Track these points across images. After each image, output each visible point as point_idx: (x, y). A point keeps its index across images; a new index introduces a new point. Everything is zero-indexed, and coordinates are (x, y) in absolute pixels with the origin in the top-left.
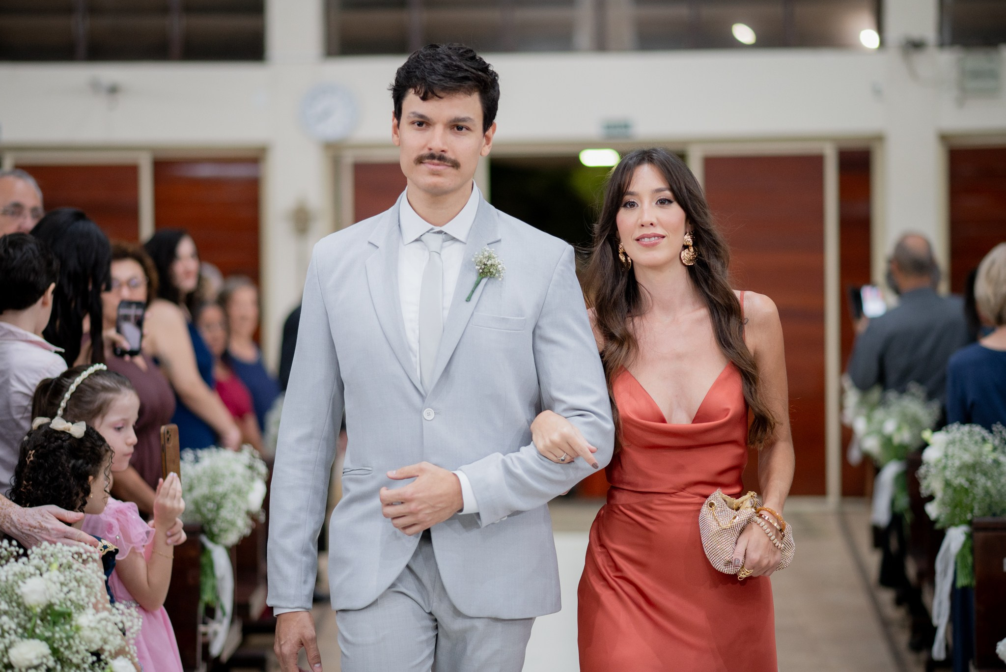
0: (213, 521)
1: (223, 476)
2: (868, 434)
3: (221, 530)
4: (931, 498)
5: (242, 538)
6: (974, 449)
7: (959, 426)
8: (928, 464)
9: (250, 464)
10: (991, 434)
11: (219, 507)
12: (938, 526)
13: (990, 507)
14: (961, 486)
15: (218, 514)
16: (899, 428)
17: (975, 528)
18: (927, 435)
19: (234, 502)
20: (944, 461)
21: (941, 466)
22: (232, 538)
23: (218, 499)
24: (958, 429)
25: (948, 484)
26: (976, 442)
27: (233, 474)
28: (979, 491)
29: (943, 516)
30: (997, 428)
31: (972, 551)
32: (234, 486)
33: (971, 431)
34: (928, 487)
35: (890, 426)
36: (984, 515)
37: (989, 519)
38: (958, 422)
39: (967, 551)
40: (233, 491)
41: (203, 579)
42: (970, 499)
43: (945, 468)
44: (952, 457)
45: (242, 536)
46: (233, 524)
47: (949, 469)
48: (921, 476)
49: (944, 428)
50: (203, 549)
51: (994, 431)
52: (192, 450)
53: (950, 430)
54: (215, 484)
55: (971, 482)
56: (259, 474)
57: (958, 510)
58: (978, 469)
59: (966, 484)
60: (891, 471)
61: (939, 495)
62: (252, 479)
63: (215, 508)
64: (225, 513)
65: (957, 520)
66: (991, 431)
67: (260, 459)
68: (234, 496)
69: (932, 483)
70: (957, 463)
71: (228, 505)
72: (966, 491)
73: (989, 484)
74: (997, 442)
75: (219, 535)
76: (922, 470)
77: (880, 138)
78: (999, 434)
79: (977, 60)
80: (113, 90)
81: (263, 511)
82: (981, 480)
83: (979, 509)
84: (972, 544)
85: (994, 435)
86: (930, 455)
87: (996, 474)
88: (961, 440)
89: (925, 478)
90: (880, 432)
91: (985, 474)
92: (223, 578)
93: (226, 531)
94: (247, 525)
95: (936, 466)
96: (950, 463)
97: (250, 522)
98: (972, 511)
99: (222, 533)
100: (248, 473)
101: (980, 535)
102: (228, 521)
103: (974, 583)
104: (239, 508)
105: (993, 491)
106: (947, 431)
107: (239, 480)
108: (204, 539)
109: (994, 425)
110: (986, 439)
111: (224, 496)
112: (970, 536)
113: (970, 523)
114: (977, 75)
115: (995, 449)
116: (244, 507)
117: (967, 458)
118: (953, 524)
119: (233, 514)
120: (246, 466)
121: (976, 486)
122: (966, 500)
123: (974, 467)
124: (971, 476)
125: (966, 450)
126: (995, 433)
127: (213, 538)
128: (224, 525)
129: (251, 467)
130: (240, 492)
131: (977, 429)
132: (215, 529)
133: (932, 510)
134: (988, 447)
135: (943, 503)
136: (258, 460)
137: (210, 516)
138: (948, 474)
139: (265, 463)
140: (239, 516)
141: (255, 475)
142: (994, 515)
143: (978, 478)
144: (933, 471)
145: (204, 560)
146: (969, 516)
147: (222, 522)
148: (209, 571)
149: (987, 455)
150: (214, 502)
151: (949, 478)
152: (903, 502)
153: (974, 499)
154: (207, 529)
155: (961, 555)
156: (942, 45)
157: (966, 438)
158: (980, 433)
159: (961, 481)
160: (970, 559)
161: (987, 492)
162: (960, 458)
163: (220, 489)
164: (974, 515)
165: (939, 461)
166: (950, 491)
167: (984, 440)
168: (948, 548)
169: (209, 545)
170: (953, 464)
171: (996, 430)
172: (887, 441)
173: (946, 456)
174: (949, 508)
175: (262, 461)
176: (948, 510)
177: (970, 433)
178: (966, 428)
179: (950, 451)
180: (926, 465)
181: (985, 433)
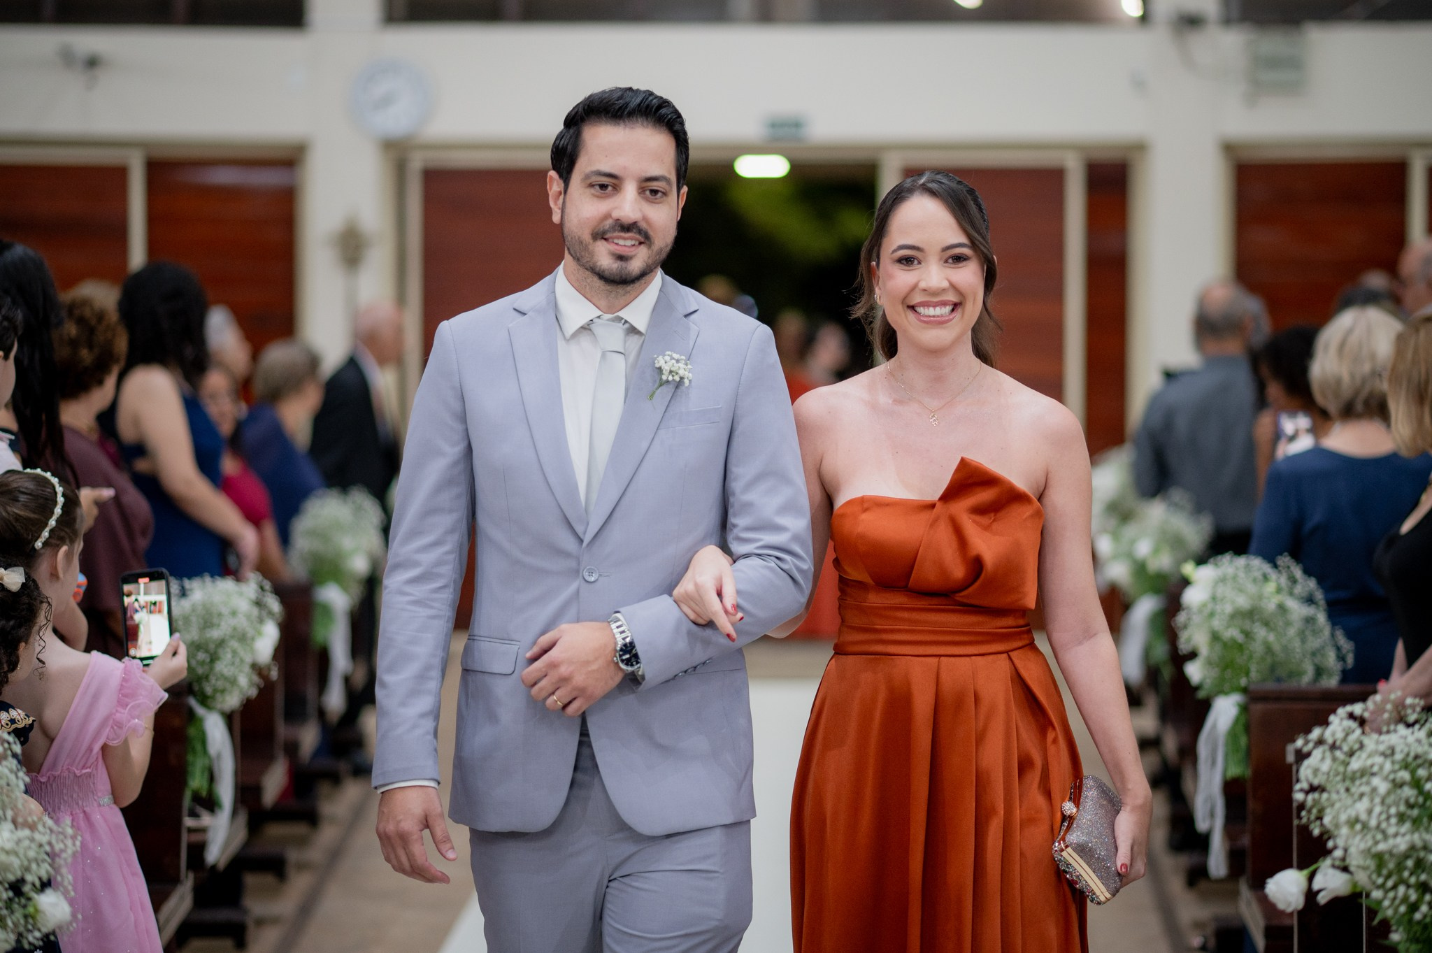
0: (207, 677)
1: (220, 615)
2: (1115, 557)
3: (215, 691)
4: (1193, 655)
5: (245, 702)
6: (1251, 588)
7: (1232, 557)
8: (1188, 608)
9: (257, 598)
10: (1275, 570)
11: (214, 658)
12: (1201, 694)
13: (1273, 668)
14: (1234, 641)
15: (212, 669)
16: (1156, 551)
17: (1253, 697)
18: (1189, 569)
19: (234, 652)
20: (1210, 606)
21: (1207, 611)
22: (232, 701)
23: (212, 646)
24: (1231, 561)
25: (1215, 637)
26: (1255, 580)
27: (234, 613)
28: (1257, 648)
29: (1208, 681)
30: (1284, 562)
31: (1247, 728)
32: (235, 629)
33: (1248, 565)
34: (1189, 640)
35: (1144, 548)
36: (1264, 680)
37: (1271, 686)
38: (1231, 552)
39: (1240, 729)
40: (232, 637)
41: (190, 758)
42: (1245, 657)
43: (1212, 615)
44: (1222, 600)
45: (246, 697)
46: (233, 682)
47: (1217, 617)
48: (1179, 625)
49: (1212, 560)
50: (191, 716)
51: (1279, 566)
52: (177, 579)
53: (1219, 564)
54: (209, 627)
55: (1247, 634)
56: (270, 613)
57: (1228, 674)
58: (1256, 617)
59: (1240, 638)
60: (1144, 609)
61: (1204, 650)
62: (261, 621)
63: (208, 660)
64: (222, 667)
65: (1227, 686)
66: (1275, 566)
67: (271, 592)
68: (234, 644)
69: (1195, 636)
70: (1228, 609)
71: (226, 656)
72: (1240, 647)
73: (1271, 638)
74: (1283, 580)
75: (213, 697)
76: (1181, 618)
77: (1141, 146)
78: (1286, 569)
79: (1274, 42)
80: (92, 63)
81: (275, 664)
82: (1261, 632)
83: (1258, 671)
84: (1247, 721)
85: (1280, 572)
86: (1193, 597)
87: (1281, 623)
88: (1235, 578)
89: (1185, 627)
90: (1130, 555)
91: (1266, 624)
92: (219, 756)
93: (223, 691)
94: (252, 684)
95: (1200, 611)
96: (1218, 608)
97: (256, 679)
98: (1247, 674)
99: (218, 695)
100: (255, 611)
101: (1258, 708)
102: (226, 679)
103: (1248, 773)
104: (242, 661)
105: (1277, 647)
106: (1216, 565)
107: (241, 622)
108: (193, 702)
109: (1279, 557)
110: (1268, 576)
111: (221, 643)
112: (1244, 709)
113: (1245, 690)
114: (1273, 63)
115: (1279, 590)
116: (248, 659)
117: (1243, 602)
118: (1222, 692)
119: (232, 669)
120: (253, 602)
121: (1254, 640)
122: (1240, 660)
123: (1251, 614)
124: (1247, 625)
125: (1241, 590)
126: (1280, 568)
127: (205, 701)
128: (220, 684)
129: (259, 604)
130: (243, 638)
131: (1257, 563)
132: (208, 690)
133: (1195, 671)
134: (1270, 587)
135: (1209, 663)
136: (269, 594)
137: (200, 671)
138: (1217, 624)
139: (279, 599)
140: (241, 671)
141: (264, 613)
142: (1279, 680)
143: (1256, 630)
144: (1196, 619)
145: (192, 731)
146: (1243, 682)
147: (217, 680)
148: (198, 747)
149: (1269, 598)
150: (207, 651)
151: (1216, 629)
152: (1161, 651)
153: (1251, 657)
154: (196, 688)
155: (1232, 734)
156: (1227, 21)
157: (1242, 574)
158: (1260, 569)
159: (1232, 633)
160: (1243, 740)
161: (1269, 649)
162: (1233, 602)
163: (215, 634)
164: (1250, 680)
165: (1204, 605)
166: (1218, 647)
167: (1266, 578)
168: (1214, 726)
169: (200, 710)
170: (1223, 611)
171: (1282, 564)
172: (1140, 569)
173: (1214, 598)
174: (1216, 669)
175: (274, 595)
176: (1214, 673)
177: (1248, 568)
178: (1241, 561)
179: (1220, 591)
180: (1185, 611)
181: (1267, 568)
